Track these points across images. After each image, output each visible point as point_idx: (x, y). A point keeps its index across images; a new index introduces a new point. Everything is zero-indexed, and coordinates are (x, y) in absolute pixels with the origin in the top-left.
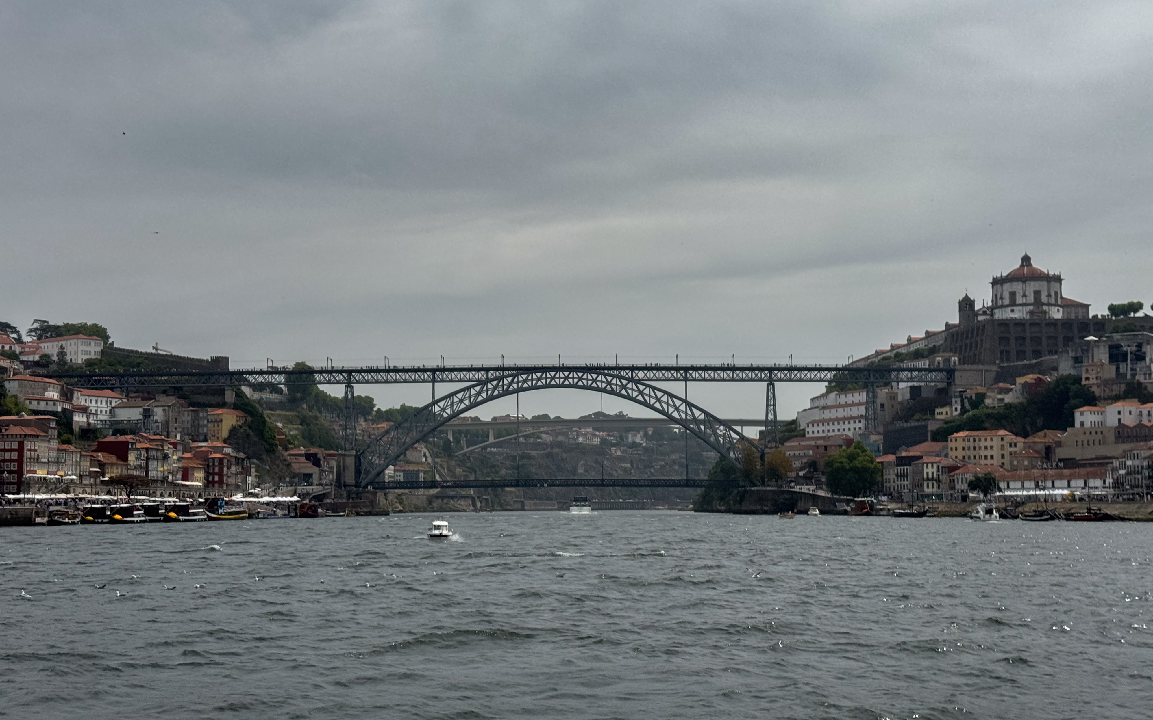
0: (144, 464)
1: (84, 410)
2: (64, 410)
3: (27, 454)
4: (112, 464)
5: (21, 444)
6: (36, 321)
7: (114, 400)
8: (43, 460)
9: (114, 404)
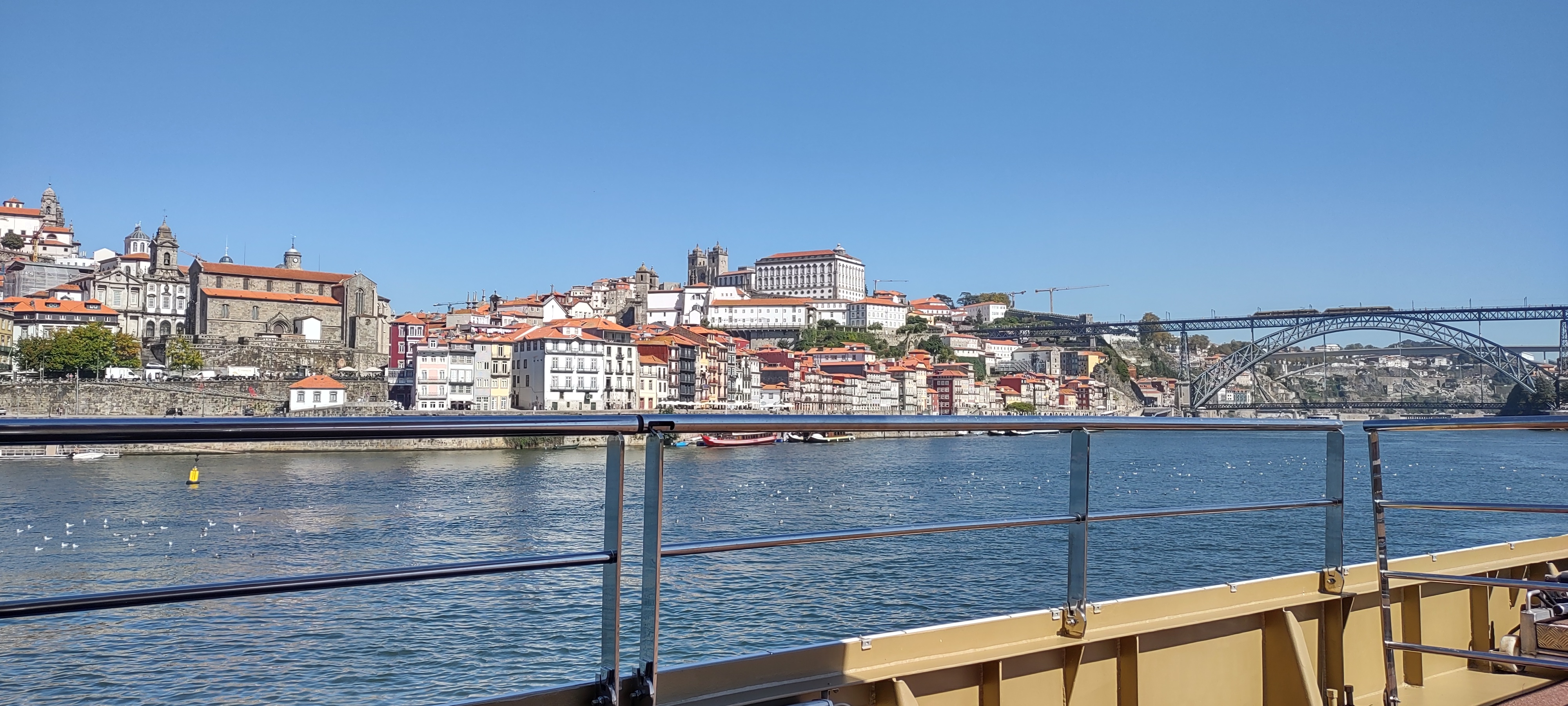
0: (1032, 394)
1: (992, 355)
2: (980, 356)
3: (955, 389)
4: (1010, 395)
5: (951, 382)
6: (963, 293)
7: (1013, 347)
8: (965, 393)
9: (1013, 350)
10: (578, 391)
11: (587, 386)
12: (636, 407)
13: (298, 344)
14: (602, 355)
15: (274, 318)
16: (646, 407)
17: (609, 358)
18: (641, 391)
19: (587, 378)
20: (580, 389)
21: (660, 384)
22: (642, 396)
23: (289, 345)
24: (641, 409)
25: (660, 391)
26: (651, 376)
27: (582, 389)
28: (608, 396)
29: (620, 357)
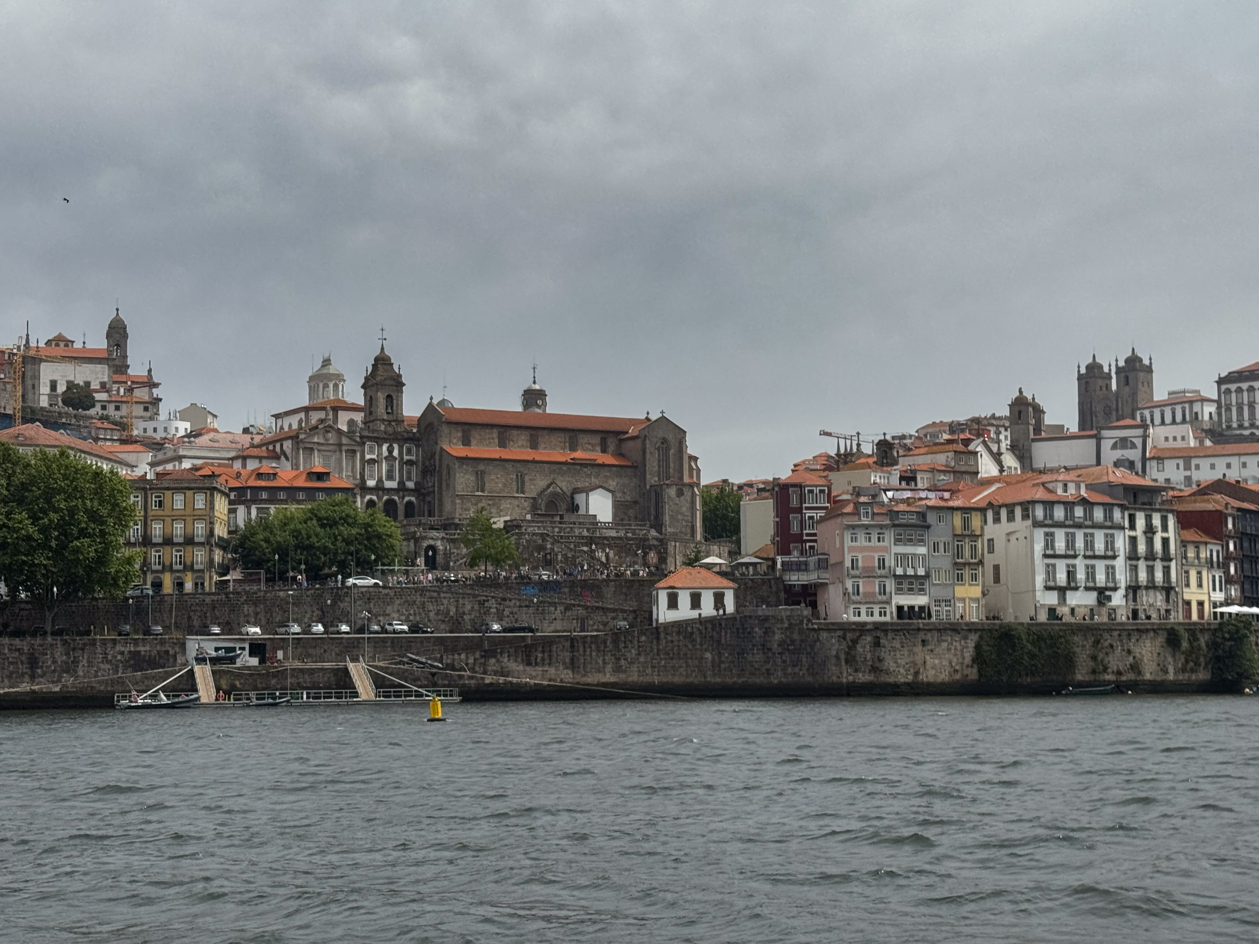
10: (1087, 589)
11: (1101, 579)
12: (1177, 617)
13: (588, 530)
14: (1123, 528)
15: (545, 490)
16: (1195, 617)
17: (1132, 533)
18: (1185, 590)
19: (1100, 567)
20: (1088, 585)
21: (1214, 577)
22: (1186, 597)
23: (577, 532)
24: (1187, 621)
25: (1214, 589)
26: (1199, 563)
27: (1092, 584)
28: (1135, 600)
29: (1150, 530)
